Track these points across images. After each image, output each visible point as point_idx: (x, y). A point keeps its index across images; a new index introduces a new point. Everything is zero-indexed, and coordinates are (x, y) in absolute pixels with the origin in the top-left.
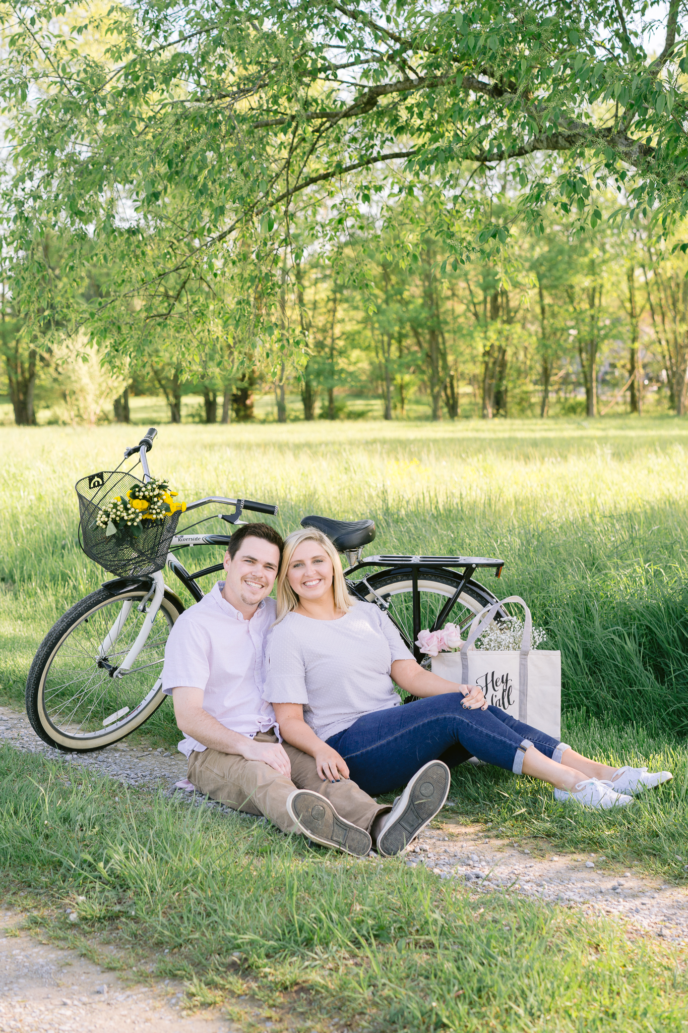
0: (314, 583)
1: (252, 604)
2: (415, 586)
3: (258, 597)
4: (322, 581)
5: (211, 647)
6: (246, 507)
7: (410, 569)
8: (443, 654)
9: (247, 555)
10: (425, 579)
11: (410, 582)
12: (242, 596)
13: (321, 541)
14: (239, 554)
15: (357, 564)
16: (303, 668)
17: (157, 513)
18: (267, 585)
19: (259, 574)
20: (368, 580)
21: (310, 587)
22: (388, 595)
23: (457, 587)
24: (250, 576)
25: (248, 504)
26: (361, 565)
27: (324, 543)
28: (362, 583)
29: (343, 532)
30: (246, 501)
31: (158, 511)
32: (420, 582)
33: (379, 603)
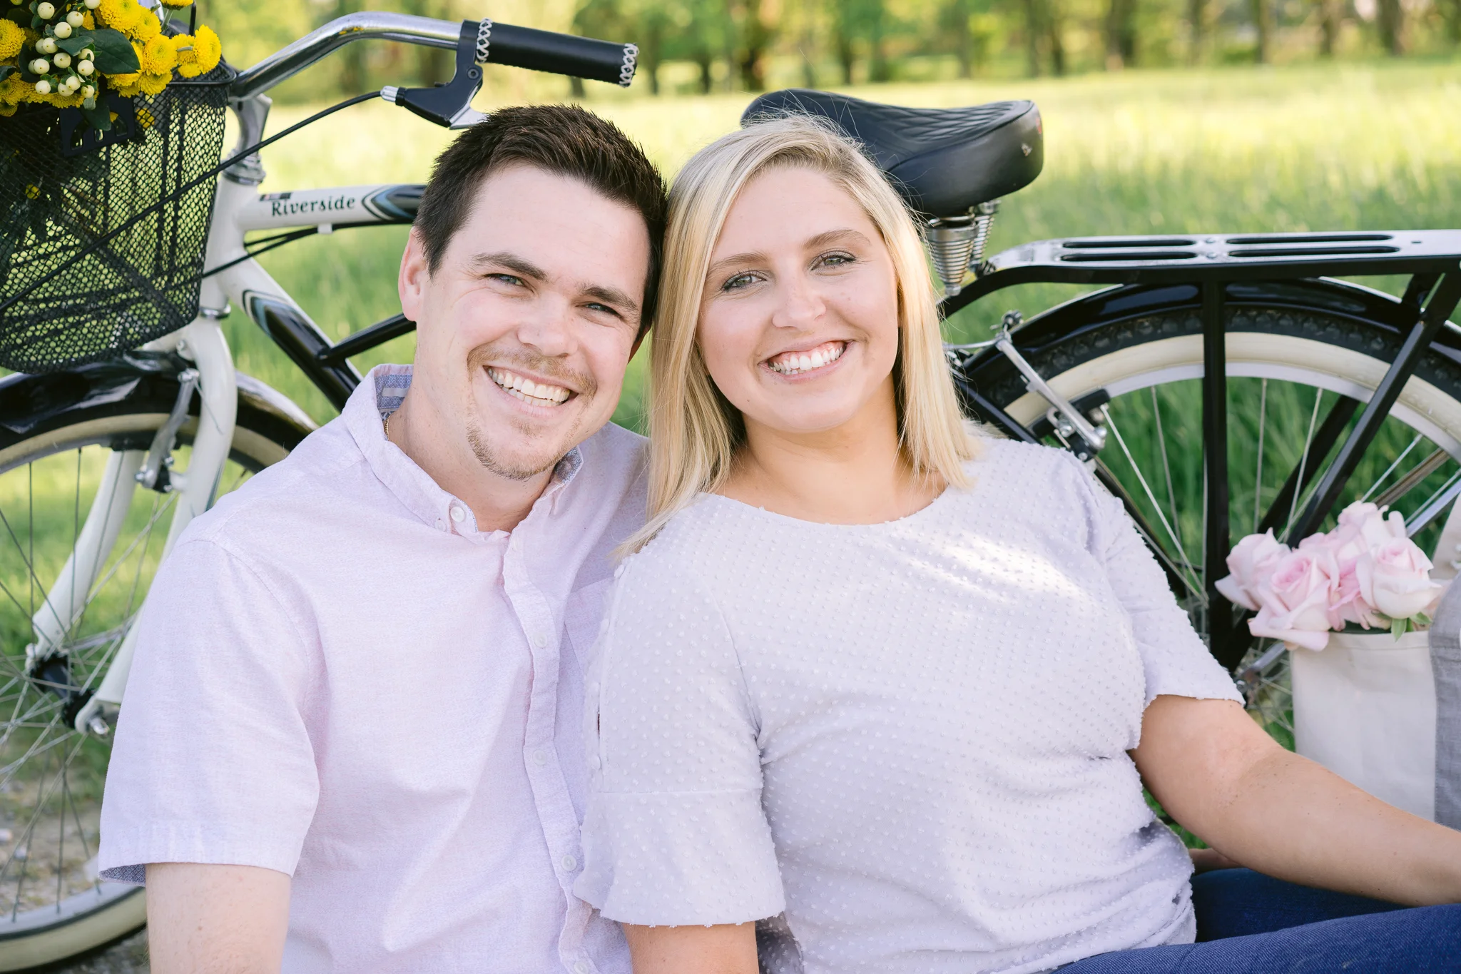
0: (818, 359)
1: (522, 476)
2: (1215, 357)
3: (548, 447)
4: (855, 351)
5: (322, 668)
6: (501, 54)
7: (1189, 291)
8: (1349, 638)
9: (494, 250)
10: (1252, 326)
11: (1195, 344)
12: (473, 437)
13: (843, 168)
14: (461, 246)
15: (970, 277)
16: (748, 753)
17: (57, 74)
18: (594, 385)
19: (552, 341)
20: (1019, 340)
21: (799, 378)
22: (1099, 398)
23: (1388, 356)
24: (508, 345)
25: (506, 40)
26: (989, 281)
27: (858, 178)
28: (993, 351)
29: (914, 144)
30: (497, 28)
31: (62, 61)
32: (1235, 342)
33: (1063, 432)
